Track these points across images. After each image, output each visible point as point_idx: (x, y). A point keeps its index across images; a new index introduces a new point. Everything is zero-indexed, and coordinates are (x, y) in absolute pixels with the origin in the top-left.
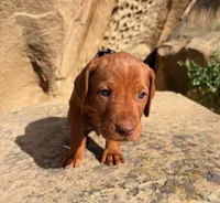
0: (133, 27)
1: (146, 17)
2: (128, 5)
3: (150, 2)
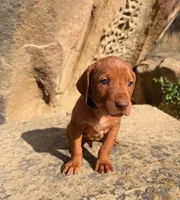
0: (117, 50)
1: (127, 42)
2: (113, 33)
3: (131, 30)
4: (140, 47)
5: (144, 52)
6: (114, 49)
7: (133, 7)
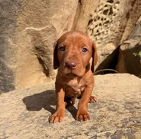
0: (103, 32)
2: (99, 18)
3: (114, 15)
5: (126, 33)
6: (100, 31)
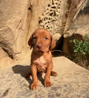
0: (51, 27)
1: (57, 22)
2: (47, 18)
3: (57, 16)
4: (64, 24)
6: (49, 26)
7: (57, 4)
